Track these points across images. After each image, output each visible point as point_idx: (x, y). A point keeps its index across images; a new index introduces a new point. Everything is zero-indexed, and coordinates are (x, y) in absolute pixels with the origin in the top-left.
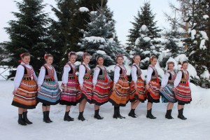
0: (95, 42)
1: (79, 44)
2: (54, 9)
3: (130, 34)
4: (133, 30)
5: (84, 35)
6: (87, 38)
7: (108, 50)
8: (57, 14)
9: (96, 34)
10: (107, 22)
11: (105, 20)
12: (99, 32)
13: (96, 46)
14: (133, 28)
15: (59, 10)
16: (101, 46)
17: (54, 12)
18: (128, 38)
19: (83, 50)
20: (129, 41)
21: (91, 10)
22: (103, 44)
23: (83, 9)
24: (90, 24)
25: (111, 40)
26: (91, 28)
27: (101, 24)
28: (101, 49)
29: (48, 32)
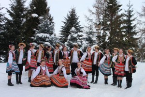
0: (43, 37)
1: (32, 37)
2: (8, 11)
3: (62, 30)
5: (36, 33)
6: (38, 34)
7: (51, 42)
9: (44, 32)
10: (50, 24)
11: (49, 23)
12: (45, 30)
13: (44, 39)
14: (64, 26)
16: (47, 40)
19: (35, 41)
20: (61, 34)
21: (39, 15)
22: (48, 38)
23: (35, 15)
24: (40, 25)
25: (53, 36)
26: (40, 28)
27: (46, 26)
28: (47, 41)
29: (4, 27)
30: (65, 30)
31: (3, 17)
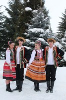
0: (37, 32)
1: (25, 33)
2: (7, 9)
3: (59, 26)
4: (62, 23)
5: (29, 28)
6: (31, 30)
7: (45, 38)
8: (9, 12)
9: (37, 26)
10: (45, 18)
11: (43, 17)
12: (39, 25)
13: (37, 35)
14: (62, 22)
15: (10, 10)
16: (41, 35)
17: (7, 12)
18: (58, 29)
19: (28, 38)
20: (59, 30)
21: (33, 9)
22: (42, 33)
23: (28, 9)
24: (33, 19)
25: (48, 31)
26: (34, 22)
27: (41, 19)
28: (41, 37)
29: (3, 25)
30: (63, 26)
31: (2, 16)
